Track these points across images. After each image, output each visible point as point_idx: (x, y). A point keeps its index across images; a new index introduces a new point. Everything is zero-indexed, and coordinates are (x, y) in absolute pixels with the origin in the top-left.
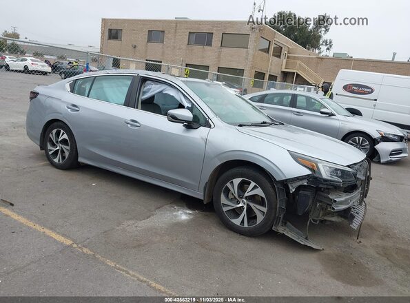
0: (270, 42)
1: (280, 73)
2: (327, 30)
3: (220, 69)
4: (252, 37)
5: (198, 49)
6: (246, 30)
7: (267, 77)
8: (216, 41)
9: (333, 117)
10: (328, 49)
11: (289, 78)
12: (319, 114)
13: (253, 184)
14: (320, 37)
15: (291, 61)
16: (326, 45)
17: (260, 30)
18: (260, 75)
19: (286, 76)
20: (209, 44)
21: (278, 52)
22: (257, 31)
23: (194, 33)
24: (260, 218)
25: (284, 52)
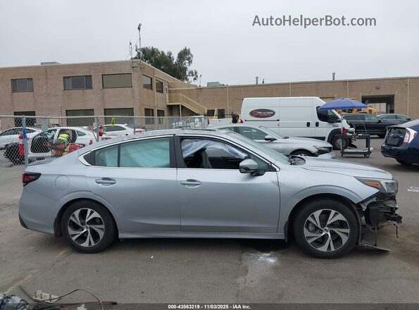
0: (151, 79)
1: (166, 107)
2: (190, 62)
3: (107, 111)
4: (135, 76)
5: (77, 93)
6: (127, 70)
7: (156, 113)
8: (97, 82)
9: (275, 141)
10: (195, 79)
11: (175, 111)
12: (265, 141)
13: (333, 212)
14: (186, 68)
15: (173, 94)
16: (193, 75)
17: (141, 68)
18: (148, 112)
19: (172, 109)
20: (89, 86)
21: (160, 88)
22: (139, 69)
23: (69, 77)
24: (345, 239)
25: (165, 86)
